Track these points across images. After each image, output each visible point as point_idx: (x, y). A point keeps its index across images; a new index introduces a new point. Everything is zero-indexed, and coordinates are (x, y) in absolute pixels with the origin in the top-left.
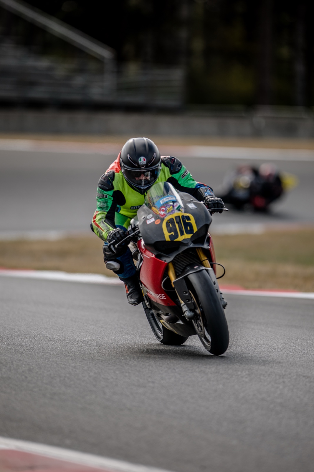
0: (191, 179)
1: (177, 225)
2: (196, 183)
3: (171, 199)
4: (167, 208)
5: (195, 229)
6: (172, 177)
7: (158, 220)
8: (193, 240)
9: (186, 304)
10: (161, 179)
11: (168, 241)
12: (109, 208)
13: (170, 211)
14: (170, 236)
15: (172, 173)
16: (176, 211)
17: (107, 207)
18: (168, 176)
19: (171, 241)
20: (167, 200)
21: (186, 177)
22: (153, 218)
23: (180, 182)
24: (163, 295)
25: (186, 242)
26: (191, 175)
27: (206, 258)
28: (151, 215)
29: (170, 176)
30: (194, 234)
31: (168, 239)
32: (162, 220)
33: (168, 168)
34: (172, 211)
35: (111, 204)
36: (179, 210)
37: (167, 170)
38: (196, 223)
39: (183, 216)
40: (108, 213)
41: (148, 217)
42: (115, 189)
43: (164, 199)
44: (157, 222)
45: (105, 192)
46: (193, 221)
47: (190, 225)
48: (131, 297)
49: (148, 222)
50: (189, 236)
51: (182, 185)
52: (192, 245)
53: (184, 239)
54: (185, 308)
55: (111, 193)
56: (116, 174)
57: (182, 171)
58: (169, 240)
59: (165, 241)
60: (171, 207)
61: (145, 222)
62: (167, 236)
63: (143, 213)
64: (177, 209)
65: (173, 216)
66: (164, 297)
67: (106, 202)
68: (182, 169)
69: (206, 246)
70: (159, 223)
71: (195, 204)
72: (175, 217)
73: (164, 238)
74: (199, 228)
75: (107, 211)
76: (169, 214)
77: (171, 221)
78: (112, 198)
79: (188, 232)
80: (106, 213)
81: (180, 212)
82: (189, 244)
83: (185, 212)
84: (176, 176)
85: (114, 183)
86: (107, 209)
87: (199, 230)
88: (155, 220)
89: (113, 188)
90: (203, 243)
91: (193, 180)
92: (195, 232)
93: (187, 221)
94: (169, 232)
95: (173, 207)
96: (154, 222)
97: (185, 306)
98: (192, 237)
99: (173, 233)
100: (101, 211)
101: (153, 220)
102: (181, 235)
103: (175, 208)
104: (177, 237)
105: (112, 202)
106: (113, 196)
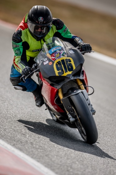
0: (69, 33)
1: (62, 66)
2: (73, 35)
3: (58, 48)
4: (56, 54)
5: (74, 68)
6: (57, 32)
7: (50, 62)
8: (73, 74)
9: (70, 113)
10: (51, 33)
12: (22, 53)
13: (58, 56)
14: (59, 73)
15: (57, 29)
16: (62, 56)
17: (20, 52)
18: (55, 30)
20: (56, 49)
21: (66, 32)
22: (47, 61)
23: (62, 35)
25: (69, 77)
26: (69, 30)
27: (82, 84)
28: (46, 59)
29: (57, 31)
31: (57, 75)
32: (53, 63)
33: (55, 27)
34: (59, 56)
35: (22, 50)
36: (64, 56)
37: (54, 27)
38: (74, 63)
39: (66, 59)
40: (22, 56)
41: (44, 60)
42: (23, 41)
43: (54, 49)
44: (50, 64)
45: (17, 44)
46: (72, 63)
49: (45, 64)
52: (72, 78)
53: (68, 75)
54: (70, 116)
55: (21, 44)
56: (23, 31)
57: (64, 29)
59: (56, 76)
60: (59, 54)
61: (43, 64)
62: (57, 73)
63: (41, 57)
64: (62, 55)
65: (60, 60)
66: (57, 107)
67: (19, 50)
68: (64, 27)
69: (81, 78)
70: (51, 64)
71: (74, 50)
72: (62, 60)
73: (55, 74)
74: (76, 67)
75: (21, 55)
76: (57, 59)
77: (59, 63)
78: (22, 47)
79: (70, 70)
80: (20, 57)
82: (71, 77)
83: (68, 57)
84: (60, 31)
85: (21, 37)
86: (20, 54)
87: (76, 68)
88: (49, 62)
89: (21, 40)
90: (79, 76)
91: (70, 34)
92: (74, 70)
93: (69, 63)
94: (58, 70)
95: (60, 53)
96: (48, 63)
97: (69, 115)
98: (72, 73)
99: (60, 71)
100: (17, 56)
101: (47, 62)
102: (66, 72)
103: (61, 54)
104: (63, 73)
105: (22, 49)
106: (22, 45)
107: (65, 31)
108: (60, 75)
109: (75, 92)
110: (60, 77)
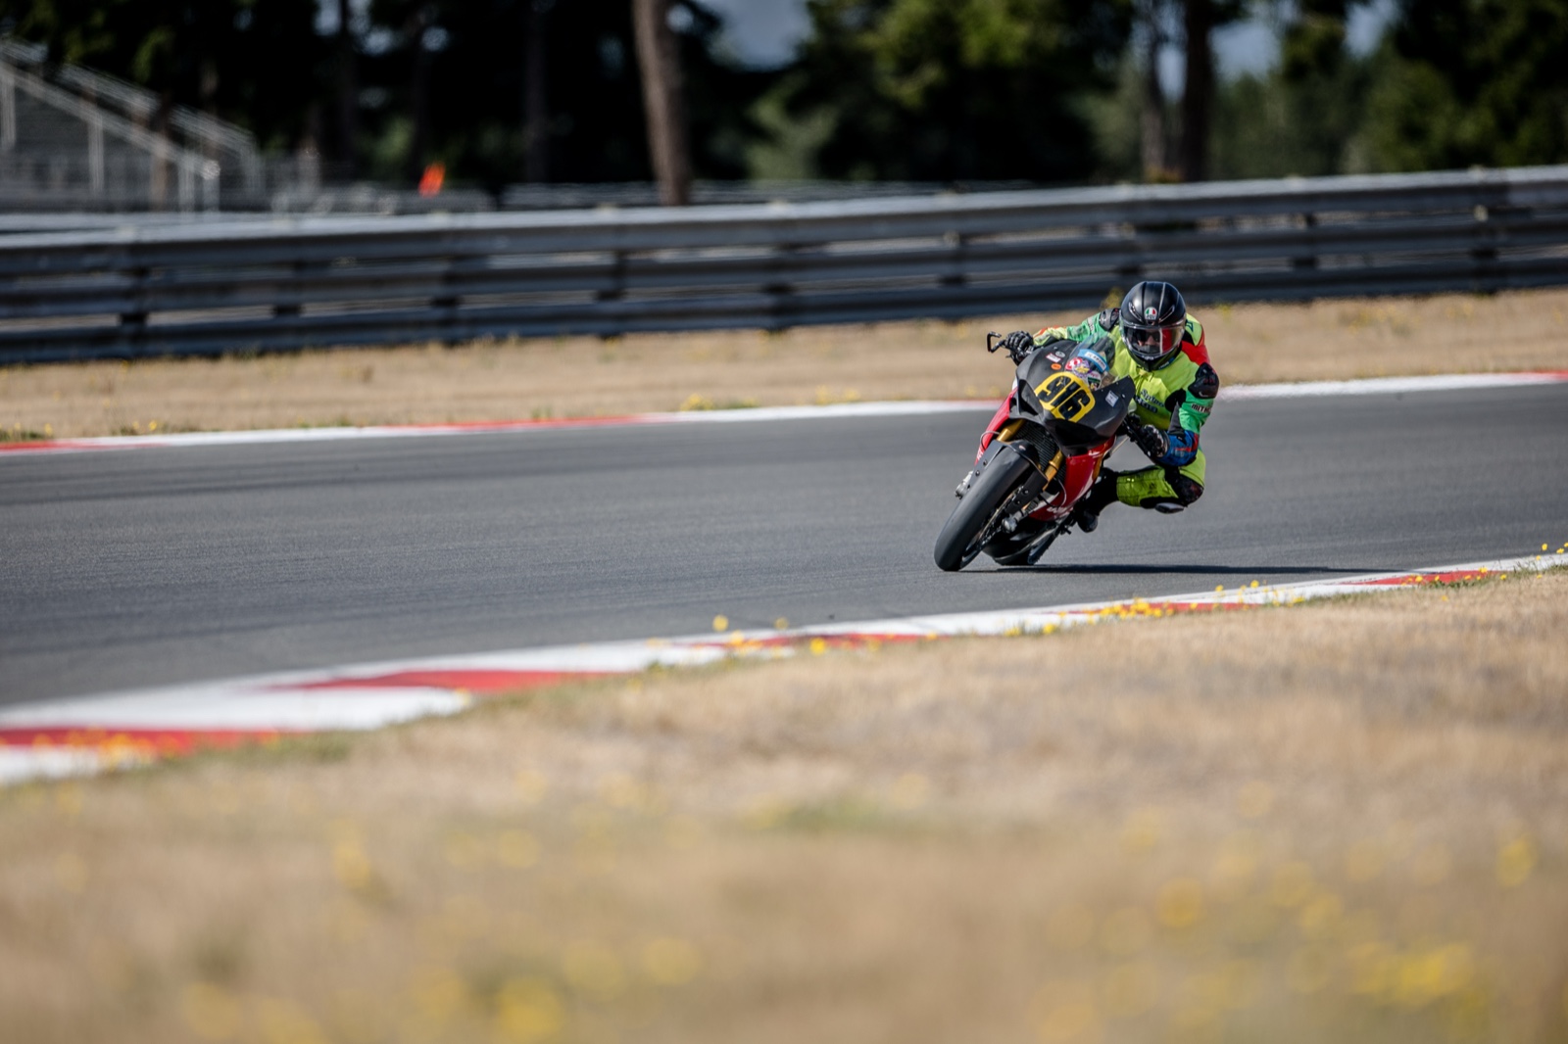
1: (1064, 390)
4: (1082, 366)
5: (1076, 419)
6: (1184, 392)
11: (1035, 394)
13: (1080, 371)
19: (1038, 398)
20: (1094, 359)
29: (1186, 389)
30: (1066, 421)
31: (1037, 392)
32: (1061, 370)
36: (1090, 383)
38: (1086, 415)
39: (1083, 392)
45: (1097, 325)
46: (1085, 410)
47: (1077, 409)
50: (1060, 416)
58: (1038, 394)
59: (1034, 391)
60: (1087, 370)
62: (1042, 388)
64: (1089, 378)
71: (1119, 402)
73: (1035, 388)
74: (1083, 423)
79: (1061, 410)
81: (1087, 385)
83: (1093, 392)
87: (1078, 425)
89: (1109, 329)
90: (1066, 444)
92: (1071, 420)
93: (1080, 401)
94: (1048, 388)
95: (1089, 372)
99: (1049, 392)
102: (1052, 404)
103: (1090, 376)
104: (1047, 401)
107: (1196, 406)
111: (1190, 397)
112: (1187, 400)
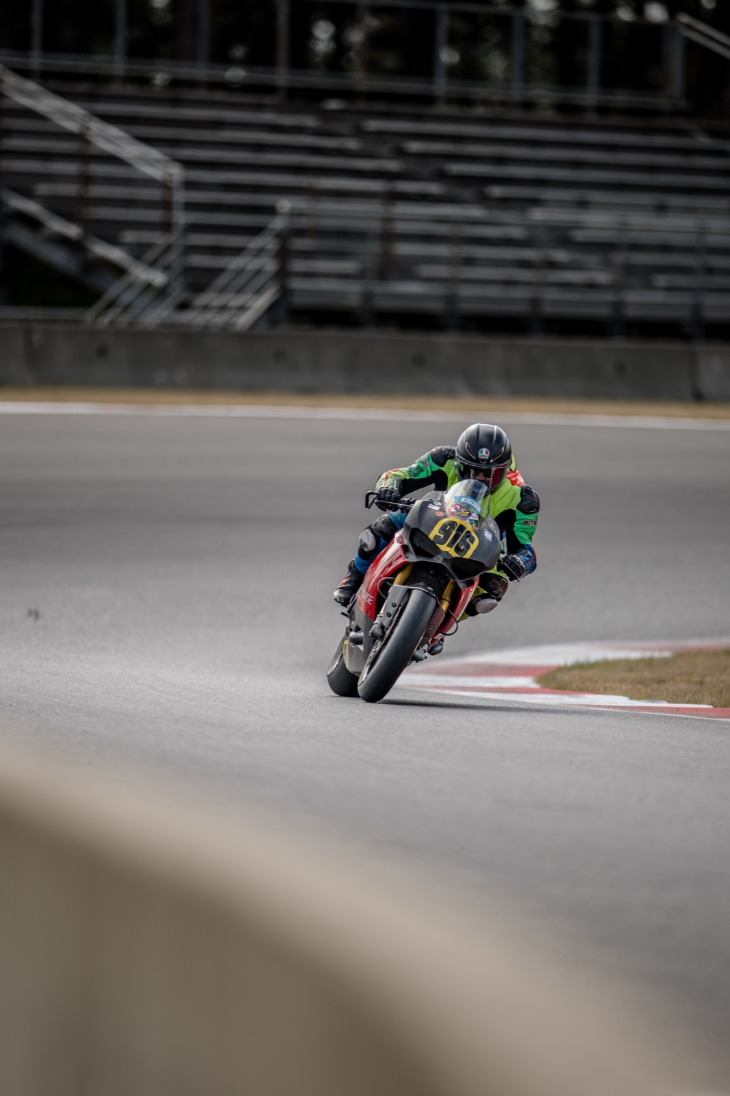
0: (529, 534)
1: (454, 533)
4: (463, 510)
5: (468, 555)
6: (514, 511)
7: (441, 513)
8: (455, 562)
11: (429, 539)
12: (417, 478)
13: (462, 515)
15: (519, 507)
16: (468, 521)
17: (418, 475)
19: (432, 542)
20: (471, 503)
21: (528, 526)
22: (439, 507)
23: (516, 525)
24: (372, 599)
27: (448, 598)
28: (440, 503)
29: (515, 509)
31: (431, 536)
32: (445, 517)
34: (464, 517)
35: (423, 476)
36: (472, 524)
38: (474, 552)
39: (469, 532)
40: (411, 480)
41: (435, 502)
42: (443, 469)
43: (469, 500)
44: (438, 514)
45: (431, 461)
46: (474, 547)
47: (468, 547)
48: (342, 592)
50: (455, 555)
51: (514, 529)
53: (447, 553)
55: (435, 468)
57: (530, 517)
58: (432, 539)
59: (427, 537)
60: (468, 513)
61: (427, 503)
62: (435, 533)
64: (471, 520)
65: (460, 522)
66: (371, 602)
67: (421, 470)
68: (534, 515)
69: (461, 584)
70: (439, 516)
71: (494, 537)
72: (461, 525)
73: (429, 532)
75: (412, 477)
76: (458, 517)
77: (453, 525)
78: (430, 474)
79: (457, 550)
80: (408, 478)
81: (471, 526)
83: (475, 532)
85: (449, 461)
86: (413, 476)
87: (469, 560)
88: (439, 511)
89: (442, 465)
90: (461, 578)
92: (464, 557)
93: (468, 540)
94: (440, 533)
95: (470, 515)
96: (436, 511)
97: (381, 619)
98: (456, 558)
99: (442, 536)
100: (405, 474)
101: (437, 508)
102: (448, 546)
103: (471, 518)
104: (442, 544)
105: (425, 476)
106: (433, 473)
107: (526, 523)
108: (435, 541)
109: (428, 590)
110: (433, 544)
111: (520, 515)
112: (517, 518)
